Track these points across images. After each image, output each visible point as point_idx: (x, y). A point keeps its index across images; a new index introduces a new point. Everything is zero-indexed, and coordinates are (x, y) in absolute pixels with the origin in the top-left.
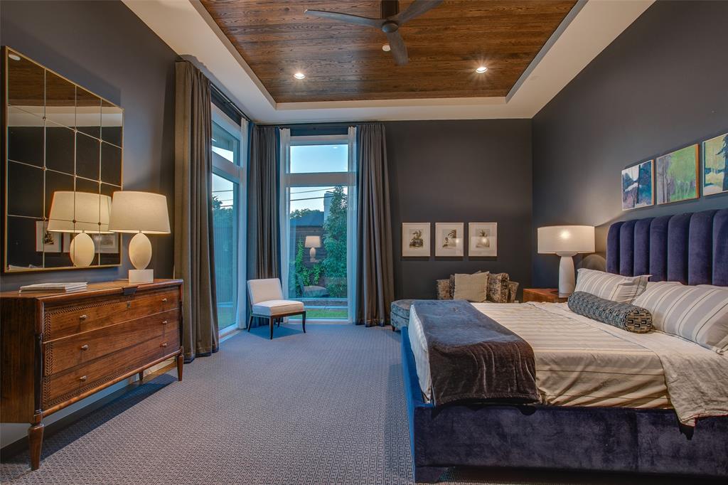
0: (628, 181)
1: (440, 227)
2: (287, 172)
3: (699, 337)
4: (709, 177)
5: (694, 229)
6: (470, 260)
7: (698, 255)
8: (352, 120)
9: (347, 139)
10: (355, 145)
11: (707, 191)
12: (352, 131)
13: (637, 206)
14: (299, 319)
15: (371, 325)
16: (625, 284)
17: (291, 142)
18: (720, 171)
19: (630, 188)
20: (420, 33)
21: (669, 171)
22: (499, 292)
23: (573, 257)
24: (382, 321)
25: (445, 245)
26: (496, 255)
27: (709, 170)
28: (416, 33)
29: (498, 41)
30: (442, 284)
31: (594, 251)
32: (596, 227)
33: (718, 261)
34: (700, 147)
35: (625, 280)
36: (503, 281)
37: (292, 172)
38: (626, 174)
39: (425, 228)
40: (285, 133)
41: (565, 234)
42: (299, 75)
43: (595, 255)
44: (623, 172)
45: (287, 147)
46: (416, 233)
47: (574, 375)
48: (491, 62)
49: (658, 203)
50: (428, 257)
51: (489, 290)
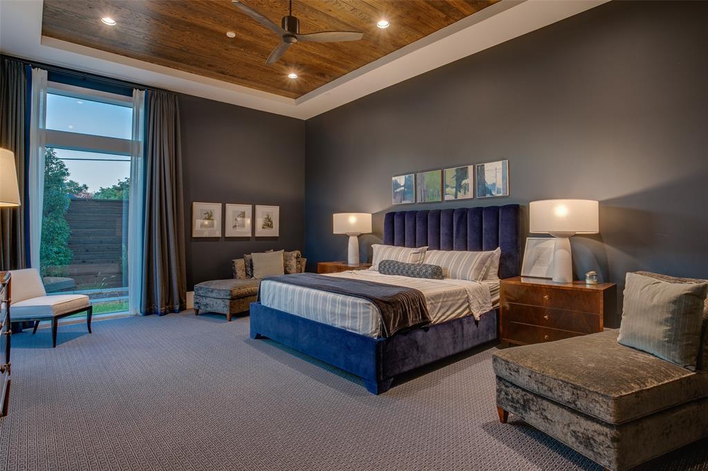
0: (397, 185)
1: (230, 208)
2: (41, 127)
3: (470, 277)
4: (448, 190)
5: (443, 219)
6: (256, 240)
7: (446, 234)
8: (139, 82)
9: (131, 102)
10: (142, 111)
11: (447, 198)
12: (139, 95)
13: (403, 202)
14: (83, 317)
15: (165, 313)
16: (415, 253)
17: (48, 89)
18: (453, 187)
19: (398, 190)
20: (268, 35)
21: (425, 183)
22: (295, 267)
23: (358, 237)
24: (177, 307)
25: (235, 226)
26: (278, 235)
27: (447, 186)
28: (266, 35)
29: (318, 62)
30: (239, 264)
31: (371, 232)
32: (372, 214)
33: (456, 238)
34: (442, 172)
35: (413, 250)
36: (297, 258)
37: (47, 127)
38: (396, 181)
39: (216, 208)
40: (39, 75)
41: (353, 219)
42: (109, 21)
43: (371, 235)
44: (393, 179)
45: (42, 93)
46: (208, 213)
47: (440, 304)
48: (304, 74)
49: (418, 202)
50: (219, 238)
51: (286, 266)
